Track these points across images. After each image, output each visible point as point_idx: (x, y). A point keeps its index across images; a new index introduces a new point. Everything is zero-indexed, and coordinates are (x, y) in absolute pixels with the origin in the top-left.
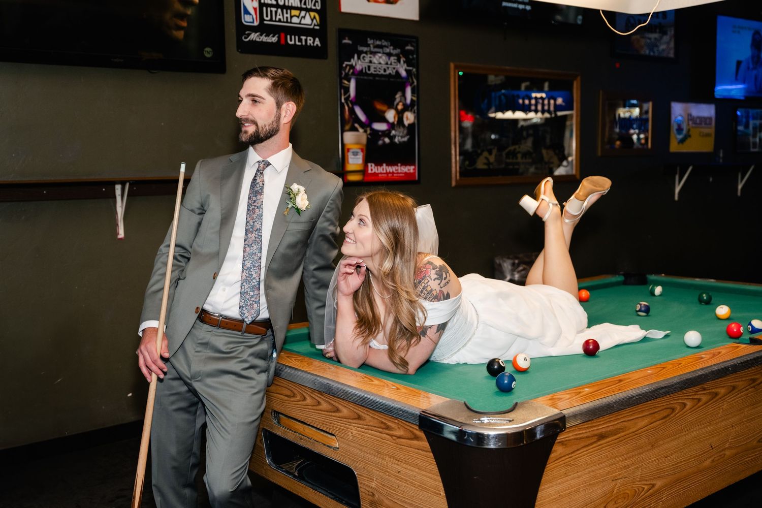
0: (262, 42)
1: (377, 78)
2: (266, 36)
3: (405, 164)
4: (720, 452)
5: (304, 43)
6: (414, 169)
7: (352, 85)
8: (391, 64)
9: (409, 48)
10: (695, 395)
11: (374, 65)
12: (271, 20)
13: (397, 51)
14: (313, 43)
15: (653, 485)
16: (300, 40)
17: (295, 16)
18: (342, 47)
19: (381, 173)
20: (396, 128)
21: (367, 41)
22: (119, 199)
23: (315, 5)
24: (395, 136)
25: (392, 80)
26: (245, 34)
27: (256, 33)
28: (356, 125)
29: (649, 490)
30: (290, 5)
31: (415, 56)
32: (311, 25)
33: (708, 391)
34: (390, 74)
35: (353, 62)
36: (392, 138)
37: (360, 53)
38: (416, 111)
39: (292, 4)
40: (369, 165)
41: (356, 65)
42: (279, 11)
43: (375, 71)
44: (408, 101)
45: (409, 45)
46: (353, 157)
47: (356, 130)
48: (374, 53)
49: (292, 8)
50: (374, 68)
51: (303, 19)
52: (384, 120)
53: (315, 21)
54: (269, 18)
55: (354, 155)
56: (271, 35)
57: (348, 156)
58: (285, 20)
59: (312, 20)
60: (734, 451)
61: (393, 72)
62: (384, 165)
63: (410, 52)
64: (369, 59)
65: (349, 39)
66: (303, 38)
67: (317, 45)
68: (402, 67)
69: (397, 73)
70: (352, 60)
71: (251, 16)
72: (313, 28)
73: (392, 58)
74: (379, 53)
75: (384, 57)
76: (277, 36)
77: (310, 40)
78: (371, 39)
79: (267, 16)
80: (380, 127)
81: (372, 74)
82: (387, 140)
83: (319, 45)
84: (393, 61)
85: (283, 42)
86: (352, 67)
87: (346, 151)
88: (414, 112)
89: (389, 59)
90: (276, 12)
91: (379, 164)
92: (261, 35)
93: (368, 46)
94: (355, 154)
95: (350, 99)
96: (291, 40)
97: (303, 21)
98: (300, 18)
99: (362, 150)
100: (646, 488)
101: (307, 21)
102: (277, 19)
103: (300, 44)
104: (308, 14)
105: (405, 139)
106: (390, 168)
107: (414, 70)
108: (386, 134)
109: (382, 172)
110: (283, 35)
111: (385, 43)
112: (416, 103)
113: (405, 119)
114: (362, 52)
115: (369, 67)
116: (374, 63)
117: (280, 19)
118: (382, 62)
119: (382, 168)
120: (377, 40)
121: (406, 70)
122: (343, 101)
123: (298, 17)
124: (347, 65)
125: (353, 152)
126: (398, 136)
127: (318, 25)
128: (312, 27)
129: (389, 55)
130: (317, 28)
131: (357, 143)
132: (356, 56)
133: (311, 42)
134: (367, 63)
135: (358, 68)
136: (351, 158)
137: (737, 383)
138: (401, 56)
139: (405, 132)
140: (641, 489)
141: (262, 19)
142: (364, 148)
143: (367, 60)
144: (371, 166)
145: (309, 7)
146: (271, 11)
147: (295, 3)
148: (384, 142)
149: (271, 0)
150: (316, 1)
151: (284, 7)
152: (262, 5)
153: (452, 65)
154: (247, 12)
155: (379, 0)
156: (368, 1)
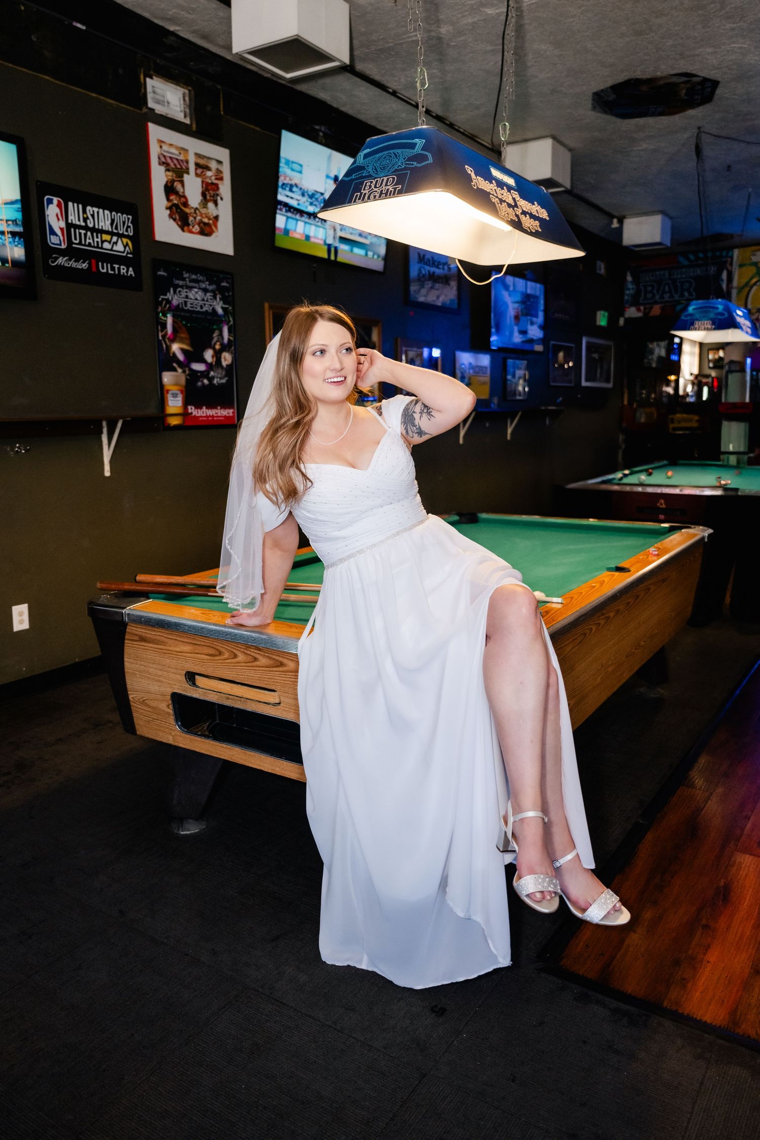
0: (71, 267)
1: (194, 315)
2: (75, 261)
3: (224, 407)
5: (117, 272)
6: (233, 413)
7: (169, 320)
8: (207, 301)
9: (224, 284)
11: (190, 300)
12: (80, 243)
13: (213, 287)
14: (127, 272)
16: (113, 269)
17: (106, 241)
18: (156, 278)
19: (201, 417)
20: (214, 369)
21: (183, 274)
23: (127, 231)
24: (213, 378)
25: (209, 317)
26: (52, 258)
27: (64, 257)
28: (175, 365)
30: (100, 228)
31: (230, 294)
32: (123, 252)
34: (206, 311)
35: (169, 296)
36: (211, 379)
37: (176, 287)
38: (233, 352)
39: (102, 226)
40: (189, 407)
41: (172, 299)
42: (89, 234)
43: (191, 307)
44: (226, 340)
45: (225, 281)
46: (172, 399)
47: (175, 370)
48: (191, 288)
49: (102, 232)
50: (191, 304)
51: (115, 245)
52: (203, 360)
53: (127, 248)
54: (77, 241)
55: (173, 397)
56: (81, 261)
57: (167, 397)
58: (96, 245)
59: (125, 247)
61: (209, 309)
62: (204, 408)
63: (226, 289)
64: (185, 294)
65: (164, 271)
66: (116, 266)
67: (131, 275)
68: (218, 304)
69: (214, 309)
70: (168, 294)
71: (58, 237)
72: (126, 256)
73: (208, 294)
74: (195, 288)
75: (200, 293)
76: (87, 262)
77: (123, 269)
78: (186, 273)
79: (76, 239)
80: (199, 367)
81: (188, 309)
83: (134, 275)
84: (209, 297)
85: (94, 269)
86: (168, 302)
87: (165, 392)
88: (232, 353)
89: (205, 295)
90: (85, 235)
91: (199, 407)
92: (70, 260)
94: (175, 396)
95: (168, 336)
96: (103, 268)
97: (115, 248)
98: (112, 243)
99: (182, 392)
101: (119, 247)
102: (87, 243)
103: (112, 272)
104: (120, 241)
105: (224, 381)
106: (210, 410)
107: (230, 308)
108: (205, 374)
109: (202, 415)
110: (93, 261)
111: (201, 278)
112: (233, 344)
113: (223, 360)
114: (178, 286)
115: (186, 302)
116: (191, 299)
117: (90, 243)
118: (199, 298)
119: (202, 410)
120: (192, 274)
121: (222, 308)
122: (160, 338)
123: (110, 242)
124: (163, 299)
125: (172, 394)
126: (217, 378)
127: (130, 254)
128: (124, 254)
129: (205, 291)
130: (131, 256)
131: (176, 384)
132: (172, 290)
133: (125, 271)
134: (183, 298)
135: (175, 302)
136: (171, 400)
138: (217, 292)
139: (224, 373)
141: (70, 242)
142: (184, 389)
143: (184, 294)
144: (191, 409)
145: (121, 232)
146: (80, 234)
147: (105, 227)
148: (203, 384)
149: (79, 220)
150: (128, 227)
151: (94, 230)
152: (69, 226)
153: (266, 305)
154: (53, 232)
155: (194, 230)
156: (183, 230)
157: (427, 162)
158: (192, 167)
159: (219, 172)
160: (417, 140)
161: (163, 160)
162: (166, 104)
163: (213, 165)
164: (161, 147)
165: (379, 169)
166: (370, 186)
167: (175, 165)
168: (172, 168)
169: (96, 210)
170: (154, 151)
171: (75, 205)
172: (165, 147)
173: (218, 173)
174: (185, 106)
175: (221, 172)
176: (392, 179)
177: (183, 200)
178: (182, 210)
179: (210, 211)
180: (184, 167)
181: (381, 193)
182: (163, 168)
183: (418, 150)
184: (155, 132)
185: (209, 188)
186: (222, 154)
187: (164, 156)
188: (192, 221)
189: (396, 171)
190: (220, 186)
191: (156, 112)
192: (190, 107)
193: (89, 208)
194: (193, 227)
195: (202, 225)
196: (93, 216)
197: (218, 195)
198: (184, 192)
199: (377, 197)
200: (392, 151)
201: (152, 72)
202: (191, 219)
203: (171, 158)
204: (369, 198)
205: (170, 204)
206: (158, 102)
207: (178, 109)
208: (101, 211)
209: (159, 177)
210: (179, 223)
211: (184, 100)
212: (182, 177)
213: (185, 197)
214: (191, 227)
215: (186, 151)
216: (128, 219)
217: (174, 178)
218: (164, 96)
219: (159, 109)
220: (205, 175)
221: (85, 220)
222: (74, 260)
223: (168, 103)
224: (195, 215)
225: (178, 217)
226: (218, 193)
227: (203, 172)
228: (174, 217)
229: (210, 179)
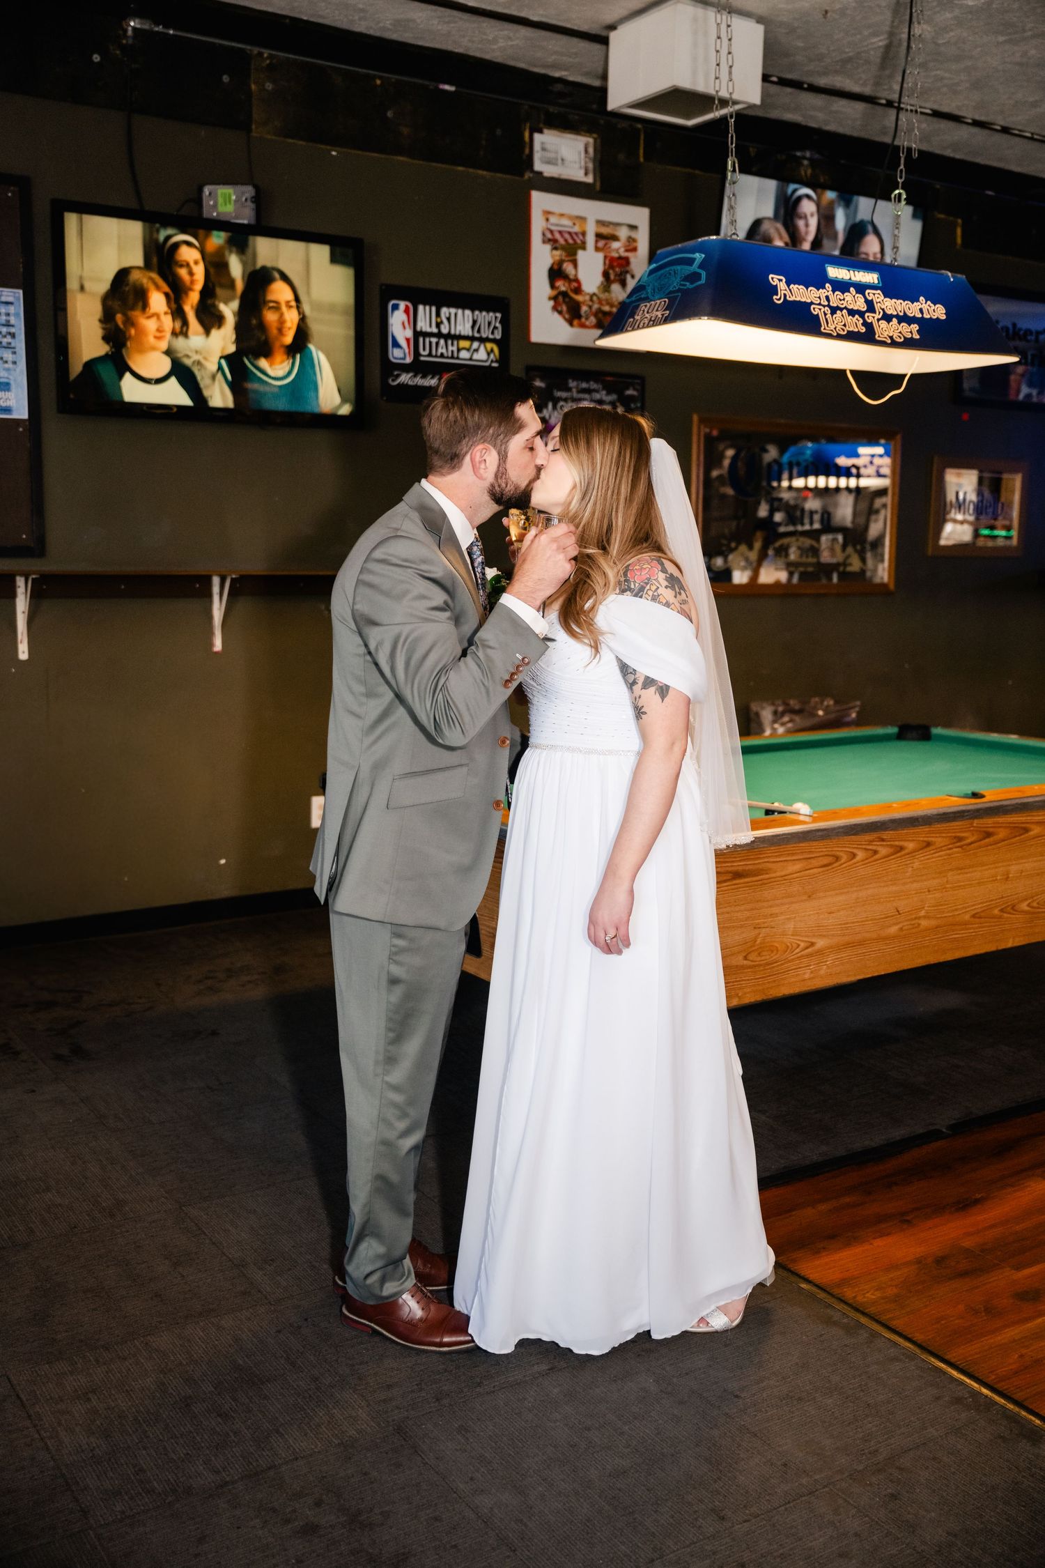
0: (416, 386)
2: (420, 378)
4: (912, 920)
9: (630, 392)
10: (868, 845)
13: (613, 397)
15: (812, 944)
17: (464, 349)
21: (567, 384)
22: (216, 598)
23: (493, 333)
26: (393, 376)
27: (408, 373)
29: (807, 948)
30: (457, 333)
31: (639, 405)
32: (487, 361)
33: (889, 843)
37: (556, 401)
39: (460, 331)
41: (550, 417)
42: (442, 342)
45: (631, 388)
49: (460, 338)
51: (475, 353)
53: (492, 356)
54: (427, 352)
56: (429, 377)
58: (450, 355)
59: (489, 354)
60: (933, 923)
63: (631, 398)
65: (542, 382)
70: (545, 412)
71: (403, 350)
72: (490, 367)
78: (573, 380)
79: (424, 349)
90: (437, 344)
92: (415, 376)
93: (569, 390)
97: (476, 356)
98: (472, 350)
100: (802, 945)
101: (481, 355)
102: (439, 354)
104: (482, 348)
111: (593, 385)
114: (560, 399)
117: (442, 354)
120: (582, 383)
123: (468, 350)
127: (496, 361)
130: (495, 365)
132: (550, 406)
137: (933, 839)
140: (795, 945)
141: (417, 354)
145: (484, 336)
146: (430, 343)
147: (464, 329)
149: (431, 326)
150: (495, 328)
151: (449, 337)
152: (417, 334)
153: (695, 418)
154: (396, 344)
155: (587, 323)
156: (571, 324)
157: (699, 283)
158: (590, 240)
159: (631, 240)
160: (697, 255)
161: (549, 236)
162: (560, 161)
163: (623, 233)
164: (547, 220)
165: (656, 290)
166: (644, 311)
167: (566, 240)
168: (562, 245)
169: (453, 311)
170: (537, 226)
171: (427, 308)
172: (553, 220)
173: (629, 242)
174: (587, 160)
175: (634, 240)
176: (663, 303)
177: (575, 284)
178: (571, 298)
179: (613, 295)
180: (579, 242)
181: (650, 320)
182: (548, 247)
183: (695, 267)
184: (540, 201)
185: (615, 264)
186: (639, 216)
187: (551, 232)
188: (585, 312)
189: (671, 292)
190: (632, 260)
191: (546, 174)
192: (594, 160)
193: (444, 311)
194: (587, 319)
195: (600, 315)
196: (449, 319)
197: (627, 272)
198: (576, 275)
199: (645, 325)
200: (672, 268)
201: (541, 125)
202: (584, 309)
203: (560, 232)
204: (638, 326)
205: (554, 293)
206: (549, 162)
207: (577, 166)
208: (460, 311)
209: (541, 258)
210: (567, 316)
211: (586, 151)
212: (575, 254)
213: (577, 281)
214: (583, 320)
215: (583, 219)
216: (496, 318)
217: (563, 258)
218: (556, 152)
219: (549, 171)
220: (610, 247)
221: (438, 325)
222: (420, 375)
223: (563, 160)
224: (590, 303)
225: (564, 308)
226: (628, 269)
227: (606, 244)
228: (559, 309)
229: (618, 252)
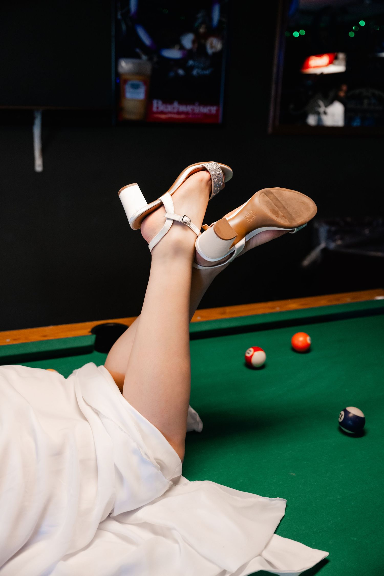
6: (217, 111)
19: (171, 113)
20: (194, 57)
24: (192, 68)
28: (138, 50)
36: (189, 70)
38: (226, 37)
40: (155, 102)
44: (215, 22)
46: (132, 90)
47: (137, 56)
52: (178, 46)
55: (133, 88)
57: (124, 89)
62: (176, 102)
80: (172, 54)
82: (181, 72)
87: (122, 82)
88: (223, 38)
91: (167, 101)
94: (135, 87)
95: (130, 18)
99: (145, 83)
105: (207, 72)
106: (183, 106)
108: (180, 63)
109: (172, 111)
112: (227, 24)
113: (208, 46)
119: (172, 106)
122: (119, 18)
125: (132, 85)
126: (198, 68)
131: (139, 74)
136: (129, 92)
139: (208, 63)
142: (148, 80)
144: (157, 103)
148: (177, 75)
